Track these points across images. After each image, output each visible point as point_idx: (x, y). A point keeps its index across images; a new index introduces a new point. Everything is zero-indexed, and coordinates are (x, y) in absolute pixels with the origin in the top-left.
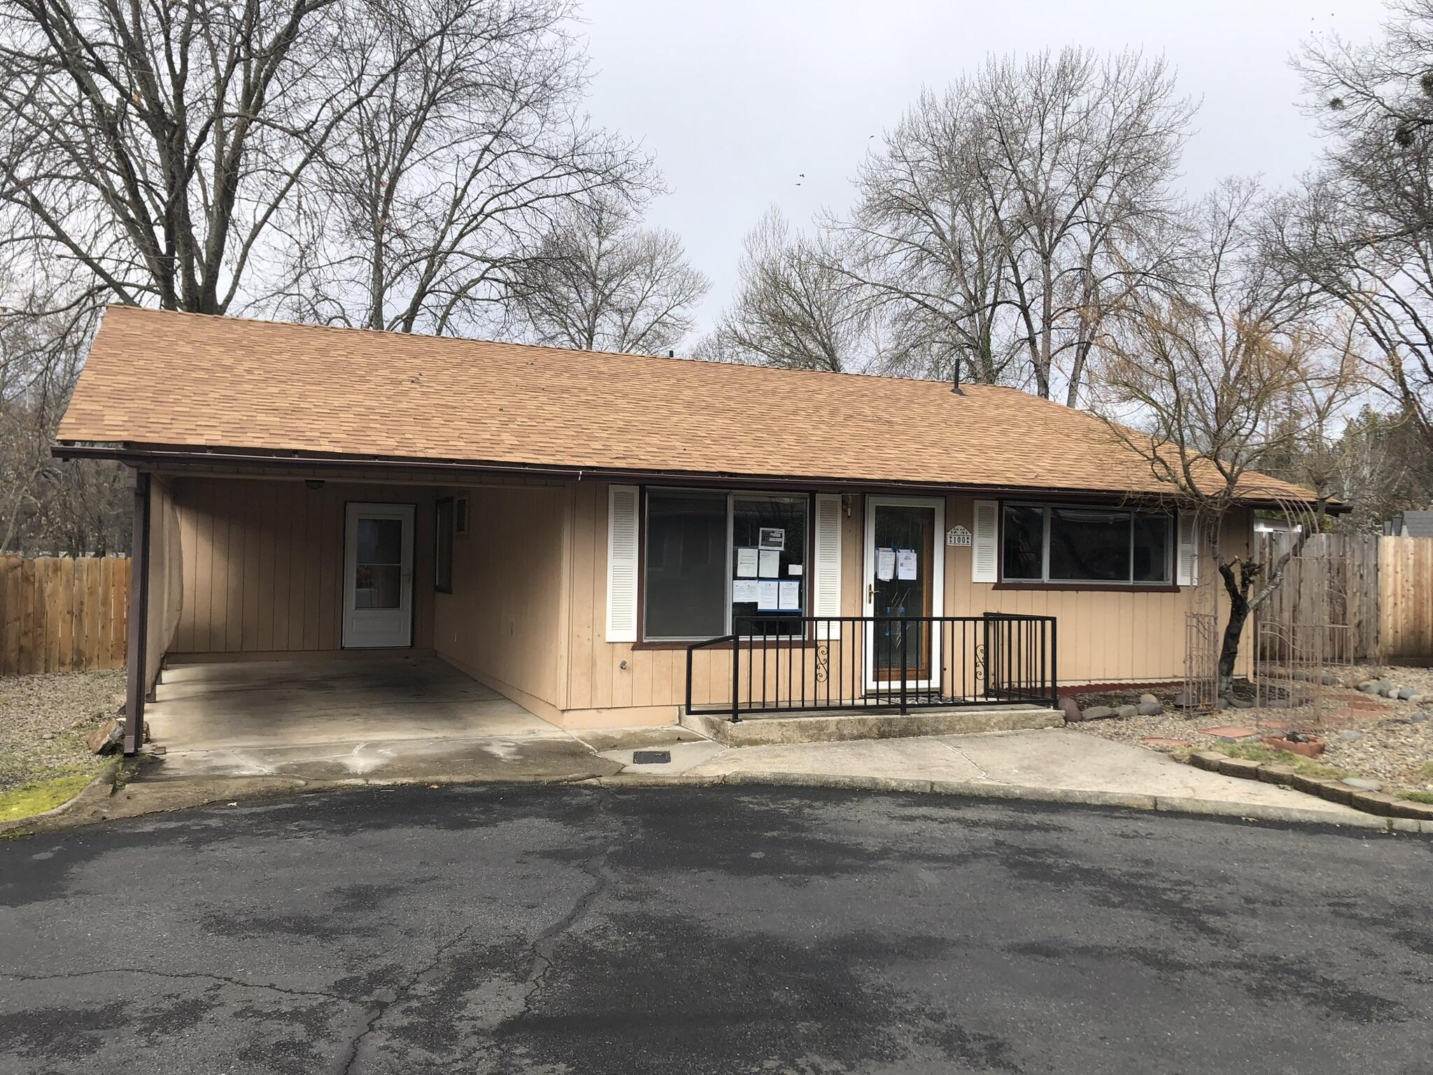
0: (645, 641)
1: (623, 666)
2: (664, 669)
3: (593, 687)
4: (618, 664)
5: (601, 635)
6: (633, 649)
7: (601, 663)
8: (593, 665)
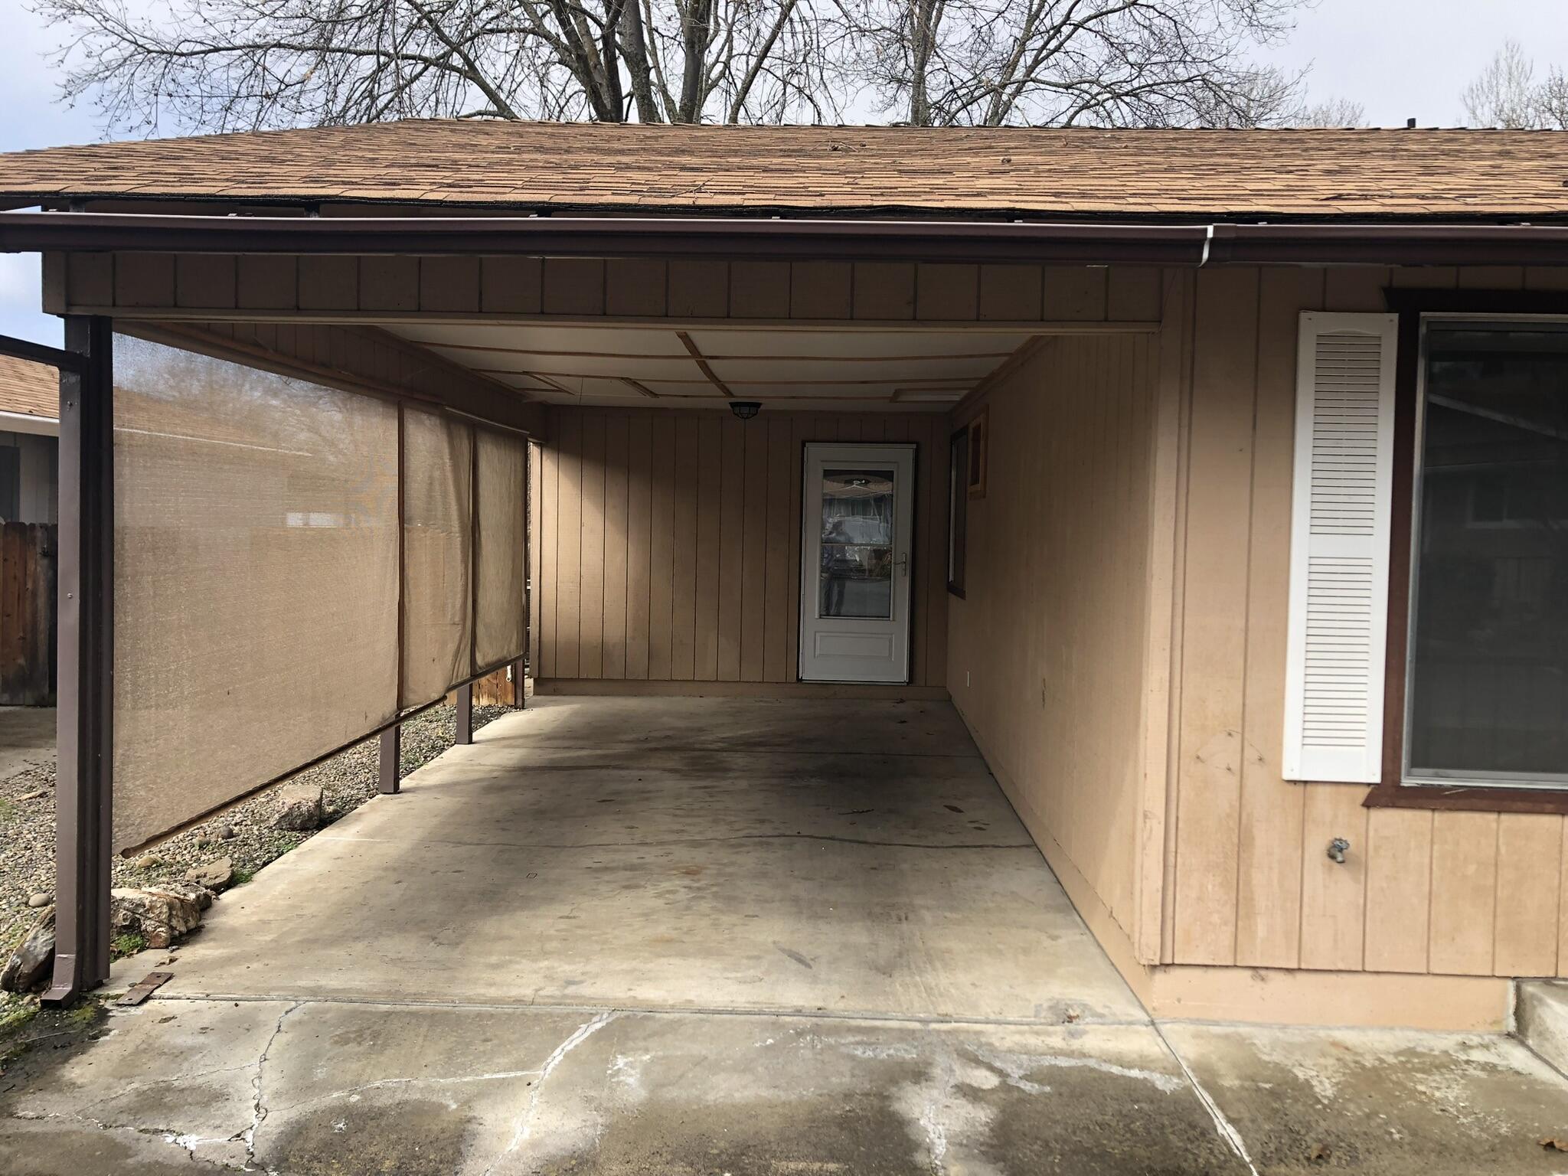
0: (1406, 782)
1: (1336, 851)
2: (1472, 869)
3: (1241, 905)
4: (1317, 846)
5: (1269, 758)
6: (1368, 804)
7: (1268, 839)
8: (1243, 842)
